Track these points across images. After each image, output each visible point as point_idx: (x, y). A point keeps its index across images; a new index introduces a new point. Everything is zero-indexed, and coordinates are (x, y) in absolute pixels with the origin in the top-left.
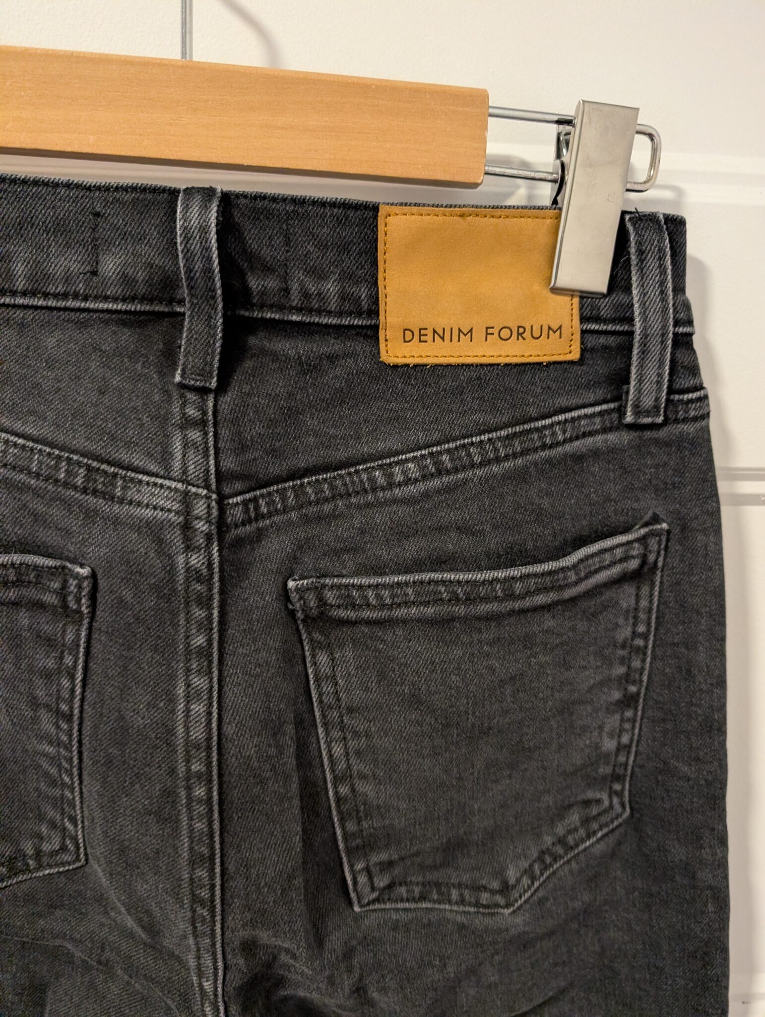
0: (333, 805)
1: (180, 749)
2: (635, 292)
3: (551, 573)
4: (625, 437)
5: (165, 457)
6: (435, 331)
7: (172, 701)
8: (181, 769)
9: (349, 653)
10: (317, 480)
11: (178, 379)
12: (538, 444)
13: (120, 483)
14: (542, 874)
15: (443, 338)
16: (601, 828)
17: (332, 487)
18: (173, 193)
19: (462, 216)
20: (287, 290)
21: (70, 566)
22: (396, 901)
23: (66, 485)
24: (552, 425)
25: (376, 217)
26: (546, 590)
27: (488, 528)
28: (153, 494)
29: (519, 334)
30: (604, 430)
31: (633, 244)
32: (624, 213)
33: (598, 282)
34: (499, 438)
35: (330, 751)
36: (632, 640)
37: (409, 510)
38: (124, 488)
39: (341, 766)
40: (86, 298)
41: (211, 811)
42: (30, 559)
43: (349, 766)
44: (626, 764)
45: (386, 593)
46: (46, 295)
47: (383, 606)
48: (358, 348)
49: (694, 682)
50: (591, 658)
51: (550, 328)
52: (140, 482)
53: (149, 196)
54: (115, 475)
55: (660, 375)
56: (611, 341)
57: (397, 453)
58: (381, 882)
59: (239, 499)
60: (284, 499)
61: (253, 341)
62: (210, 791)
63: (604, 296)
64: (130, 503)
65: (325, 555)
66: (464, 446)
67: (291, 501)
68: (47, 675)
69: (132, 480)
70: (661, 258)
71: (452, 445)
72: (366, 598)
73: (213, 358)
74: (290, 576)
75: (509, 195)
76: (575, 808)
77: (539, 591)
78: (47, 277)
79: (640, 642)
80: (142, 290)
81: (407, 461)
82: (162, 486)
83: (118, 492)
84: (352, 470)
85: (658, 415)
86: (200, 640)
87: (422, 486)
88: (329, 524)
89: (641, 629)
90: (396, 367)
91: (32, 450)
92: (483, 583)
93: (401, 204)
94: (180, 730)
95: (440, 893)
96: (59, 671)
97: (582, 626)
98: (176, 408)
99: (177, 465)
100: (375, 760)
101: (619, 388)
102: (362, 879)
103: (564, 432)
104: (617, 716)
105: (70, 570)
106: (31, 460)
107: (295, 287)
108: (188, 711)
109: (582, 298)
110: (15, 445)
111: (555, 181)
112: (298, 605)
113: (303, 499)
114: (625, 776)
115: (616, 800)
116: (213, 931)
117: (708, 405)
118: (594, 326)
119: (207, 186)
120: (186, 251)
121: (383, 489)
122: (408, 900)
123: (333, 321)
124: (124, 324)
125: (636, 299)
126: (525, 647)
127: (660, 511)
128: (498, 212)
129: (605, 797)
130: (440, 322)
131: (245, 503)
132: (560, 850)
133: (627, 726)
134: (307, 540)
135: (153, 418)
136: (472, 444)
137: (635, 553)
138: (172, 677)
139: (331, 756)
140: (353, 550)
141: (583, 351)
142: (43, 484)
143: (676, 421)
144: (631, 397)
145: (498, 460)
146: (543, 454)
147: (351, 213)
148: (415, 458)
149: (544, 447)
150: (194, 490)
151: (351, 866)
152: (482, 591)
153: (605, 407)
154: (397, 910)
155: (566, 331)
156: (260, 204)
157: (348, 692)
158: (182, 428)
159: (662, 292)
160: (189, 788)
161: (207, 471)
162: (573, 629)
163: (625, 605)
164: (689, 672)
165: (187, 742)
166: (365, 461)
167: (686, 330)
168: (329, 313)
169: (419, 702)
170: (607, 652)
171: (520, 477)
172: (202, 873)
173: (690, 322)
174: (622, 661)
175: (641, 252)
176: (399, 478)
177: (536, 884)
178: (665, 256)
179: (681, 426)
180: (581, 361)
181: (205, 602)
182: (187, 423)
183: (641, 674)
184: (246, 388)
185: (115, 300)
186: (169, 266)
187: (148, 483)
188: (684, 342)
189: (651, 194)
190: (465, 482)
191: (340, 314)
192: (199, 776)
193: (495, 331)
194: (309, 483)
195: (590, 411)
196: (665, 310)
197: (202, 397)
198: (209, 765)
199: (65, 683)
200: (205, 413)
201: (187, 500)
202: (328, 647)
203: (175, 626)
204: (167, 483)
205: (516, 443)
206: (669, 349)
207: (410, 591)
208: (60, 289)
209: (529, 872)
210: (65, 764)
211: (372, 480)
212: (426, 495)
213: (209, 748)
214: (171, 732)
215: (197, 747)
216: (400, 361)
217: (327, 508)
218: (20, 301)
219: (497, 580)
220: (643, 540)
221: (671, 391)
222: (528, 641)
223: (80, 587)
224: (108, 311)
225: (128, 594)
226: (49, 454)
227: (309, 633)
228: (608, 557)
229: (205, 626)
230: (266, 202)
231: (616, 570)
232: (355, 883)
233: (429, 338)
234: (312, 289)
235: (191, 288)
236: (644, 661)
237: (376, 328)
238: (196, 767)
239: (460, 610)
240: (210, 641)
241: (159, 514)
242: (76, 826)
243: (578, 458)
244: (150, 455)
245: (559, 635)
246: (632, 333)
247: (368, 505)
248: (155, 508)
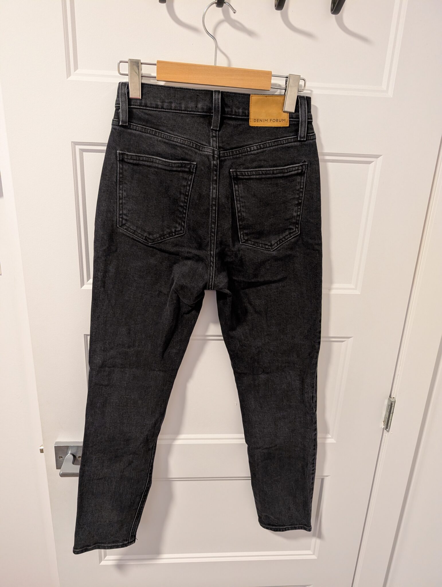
0: (237, 217)
1: (211, 199)
2: (300, 112)
3: (282, 169)
4: (298, 143)
5: (209, 143)
6: (260, 120)
7: (210, 189)
8: (211, 203)
9: (241, 185)
10: (236, 150)
11: (212, 128)
12: (280, 143)
13: (201, 147)
14: (279, 244)
15: (262, 121)
16: (293, 235)
17: (239, 152)
18: (212, 91)
19: (266, 97)
20: (232, 111)
21: (192, 162)
22: (248, 244)
23: (192, 147)
24: (283, 140)
25: (250, 97)
26: (281, 173)
27: (270, 160)
28: (207, 149)
29: (277, 121)
30: (294, 142)
31: (299, 102)
32: (298, 96)
33: (293, 110)
34: (272, 142)
35: (237, 206)
36: (300, 189)
37: (254, 156)
38: (202, 148)
39: (239, 209)
40: (195, 112)
41: (216, 212)
42: (184, 162)
43: (241, 210)
44: (299, 220)
45: (249, 173)
46: (188, 111)
47: (248, 175)
48: (245, 123)
49: (313, 200)
50: (291, 192)
51: (283, 120)
52: (205, 147)
53: (207, 92)
54: (200, 146)
55: (305, 130)
56: (295, 123)
57: (252, 144)
58: (246, 238)
59: (222, 152)
60: (230, 154)
61: (225, 121)
62: (216, 208)
63: (294, 113)
64: (203, 151)
65: (237, 165)
66: (265, 143)
67: (231, 154)
68: (184, 186)
69: (203, 147)
70: (305, 105)
71: (263, 143)
72: (245, 174)
73: (218, 124)
74: (231, 169)
75: (276, 92)
76: (288, 230)
77: (279, 173)
78: (188, 107)
79: (301, 190)
80: (205, 110)
81: (254, 146)
82: (209, 148)
83: (201, 149)
84: (243, 148)
85: (305, 138)
86: (215, 178)
87: (257, 151)
88: (238, 159)
89: (302, 187)
90: (252, 127)
91: (186, 140)
92: (269, 170)
93: (255, 94)
94: (211, 195)
95: (257, 244)
96: (187, 185)
97: (288, 184)
98: (211, 134)
99: (211, 144)
100: (246, 208)
101: (297, 133)
102: (242, 236)
103: (286, 141)
104: (297, 207)
105: (192, 163)
106: (185, 142)
107: (234, 110)
108: (213, 191)
109: (289, 114)
110: (182, 139)
111: (284, 89)
112: (232, 175)
113: (233, 154)
114: (299, 223)
115: (297, 229)
116: (214, 239)
117: (315, 136)
118: (292, 120)
119: (218, 90)
120: (215, 103)
121: (249, 152)
122: (251, 244)
123: (241, 117)
124: (201, 117)
125: (300, 114)
126: (276, 186)
127: (306, 160)
128: (273, 96)
129: (294, 228)
130: (261, 118)
131: (223, 153)
132: (284, 239)
133: (299, 210)
134: (234, 162)
135: (207, 135)
136: (267, 143)
137: (300, 168)
138: (210, 185)
139: (237, 207)
140: (243, 164)
141: (290, 125)
142: (187, 147)
143: (309, 140)
144: (299, 134)
145: (272, 146)
146: (281, 146)
147: (245, 96)
148: (256, 145)
149: (281, 144)
150: (215, 149)
151: (240, 232)
152: (268, 172)
153: (294, 137)
154: (248, 246)
155: (286, 120)
156: (228, 94)
157: (241, 193)
158: (212, 137)
159: (305, 112)
160: (212, 207)
161: (217, 146)
162: (287, 184)
163: (298, 181)
164: (312, 197)
165: (212, 198)
166: (246, 146)
167: (310, 120)
168: (240, 116)
169: (255, 196)
170: (294, 191)
171: (277, 150)
172: (213, 226)
173: (312, 119)
174: (298, 194)
175: (301, 104)
176: (252, 149)
177: (278, 246)
178: (306, 105)
179: (309, 141)
180: (289, 127)
181: (216, 171)
182: (213, 137)
183: (302, 198)
184: (224, 130)
185: (200, 112)
186: (211, 106)
187: (206, 148)
188: (310, 123)
189: (305, 91)
190: (265, 151)
191: (242, 116)
192: (214, 205)
193: (272, 120)
194: (234, 151)
195: (291, 137)
196: (306, 116)
197: (216, 132)
198: (216, 203)
199: (188, 188)
200: (216, 135)
201: (213, 151)
202: (237, 184)
203: (211, 175)
204: (210, 147)
205: (276, 143)
206: (307, 124)
207: (254, 172)
208: (190, 110)
209: (277, 243)
210: (185, 208)
211: (247, 150)
212: (258, 153)
213: (216, 199)
214: (209, 196)
215: (214, 199)
216: (253, 126)
217: (238, 156)
218: (183, 112)
219: (271, 170)
220: (302, 166)
221: (307, 133)
222: (277, 185)
223: (194, 166)
224: (199, 114)
225: (203, 168)
226: (189, 141)
227: (234, 181)
228: (294, 169)
229: (216, 175)
230: (229, 93)
231: (296, 172)
232: (241, 237)
233: (259, 121)
234: (237, 111)
235: (215, 110)
236: (303, 195)
237: (249, 119)
238: (214, 203)
239: (264, 176)
240: (217, 178)
241: (209, 153)
242: (185, 224)
243: (289, 147)
244: (207, 142)
245: (283, 184)
246: (299, 121)
247: (246, 155)
248: (208, 152)
